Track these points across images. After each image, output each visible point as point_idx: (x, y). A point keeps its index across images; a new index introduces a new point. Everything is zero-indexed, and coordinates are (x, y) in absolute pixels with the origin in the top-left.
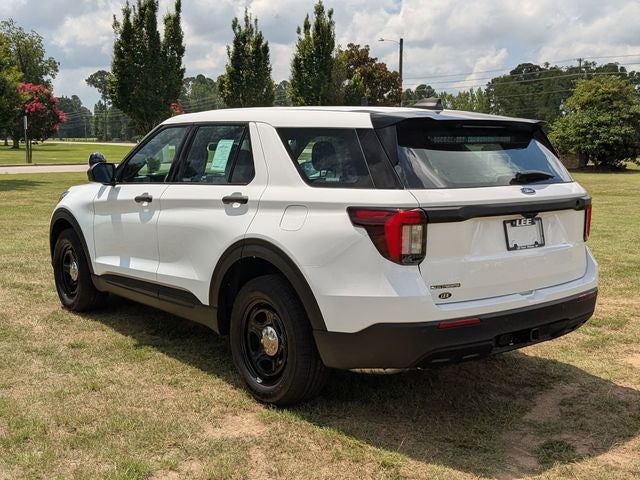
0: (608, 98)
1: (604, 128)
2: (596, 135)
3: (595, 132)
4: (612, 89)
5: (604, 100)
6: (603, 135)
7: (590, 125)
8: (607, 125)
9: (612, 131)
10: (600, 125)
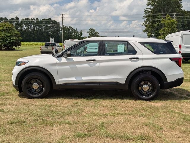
0: (8, 29)
1: (9, 38)
2: (7, 40)
3: (6, 39)
4: (9, 26)
5: (7, 29)
6: (9, 40)
7: (5, 36)
8: (9, 36)
9: (12, 38)
10: (8, 37)
